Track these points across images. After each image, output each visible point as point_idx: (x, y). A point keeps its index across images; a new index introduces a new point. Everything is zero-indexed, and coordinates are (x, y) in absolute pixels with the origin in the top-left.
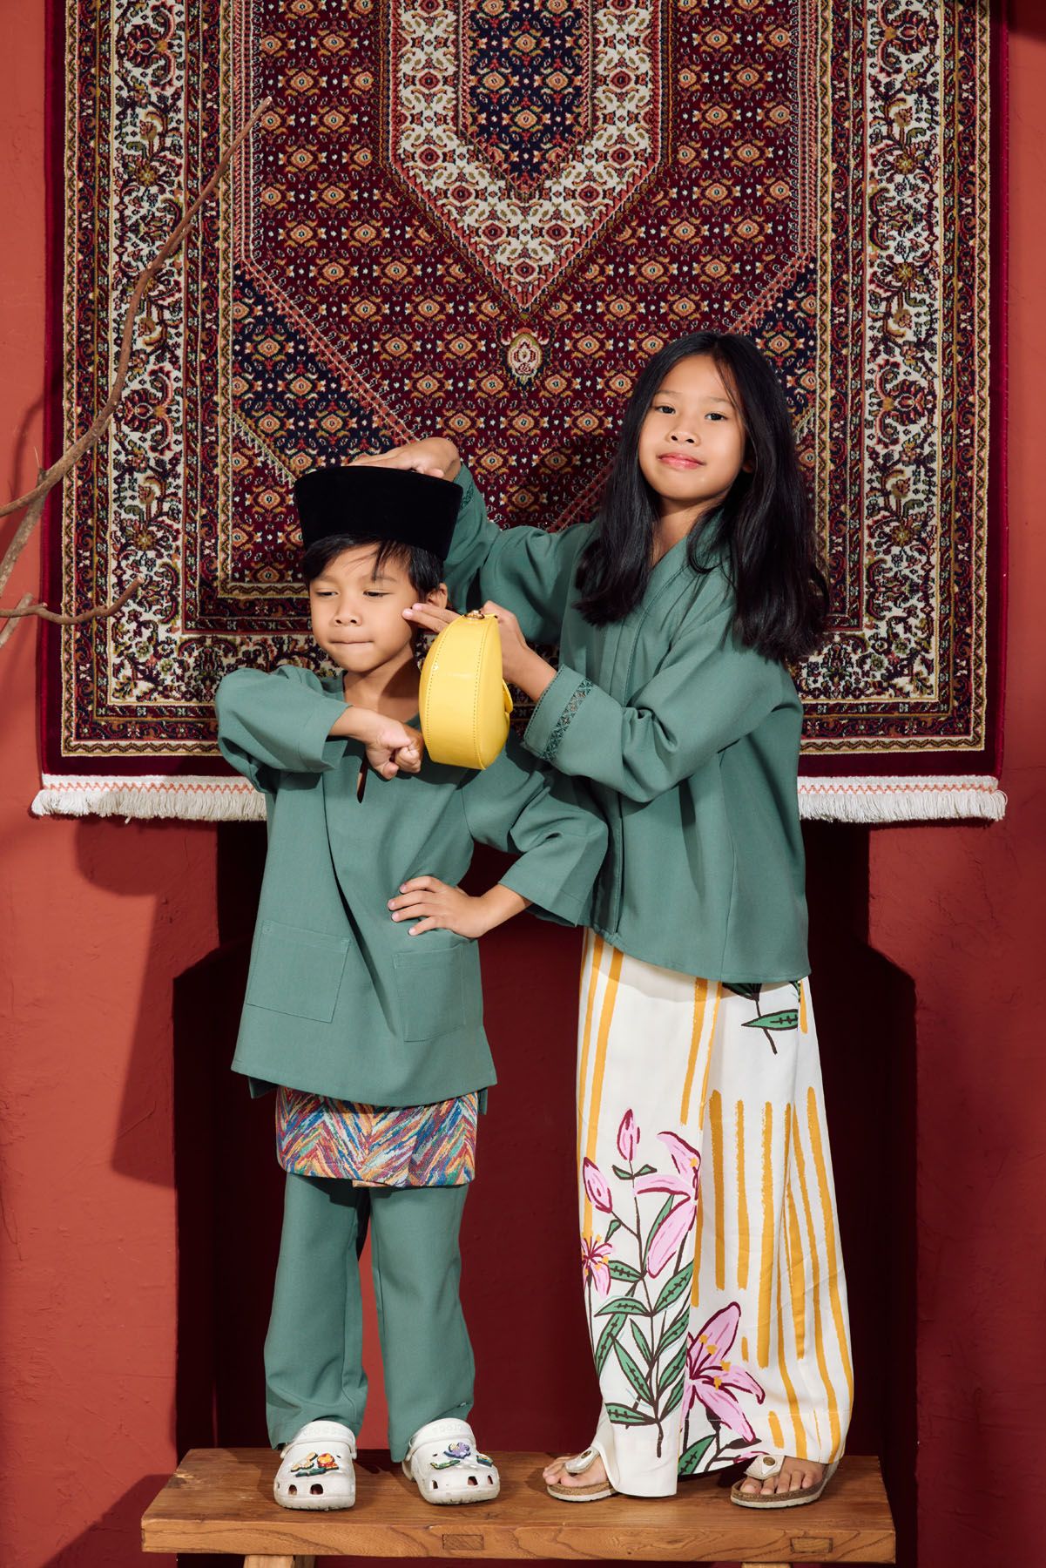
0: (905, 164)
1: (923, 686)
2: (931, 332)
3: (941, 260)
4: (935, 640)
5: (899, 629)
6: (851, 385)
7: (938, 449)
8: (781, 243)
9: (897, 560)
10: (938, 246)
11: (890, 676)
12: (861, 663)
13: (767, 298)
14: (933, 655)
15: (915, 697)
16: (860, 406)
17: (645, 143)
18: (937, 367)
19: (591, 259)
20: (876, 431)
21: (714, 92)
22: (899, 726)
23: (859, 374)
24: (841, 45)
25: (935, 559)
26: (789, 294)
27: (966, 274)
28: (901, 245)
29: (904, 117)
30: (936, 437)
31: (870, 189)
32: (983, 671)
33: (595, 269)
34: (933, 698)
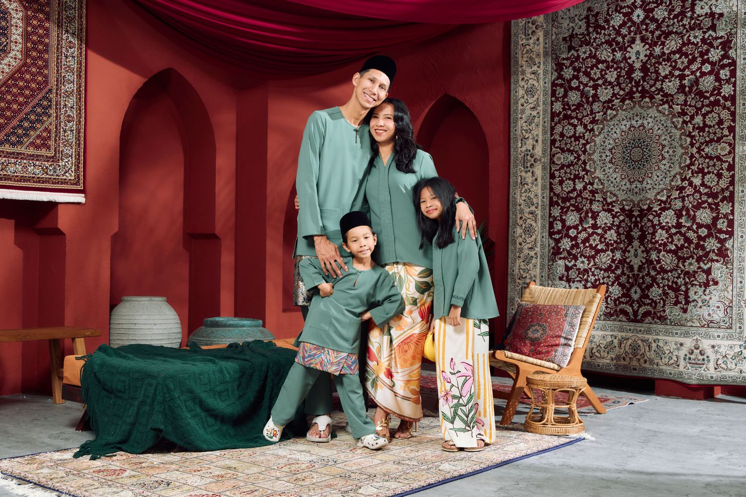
0: (69, 71)
1: (71, 176)
2: (73, 105)
3: (75, 91)
4: (73, 167)
5: (67, 164)
6: (59, 113)
7: (75, 129)
8: (46, 82)
9: (67, 150)
10: (75, 88)
11: (65, 173)
12: (60, 170)
13: (43, 93)
14: (73, 169)
15: (70, 178)
16: (60, 118)
17: (20, 57)
18: (75, 112)
19: (9, 79)
20: (63, 123)
21: (35, 49)
22: (67, 183)
23: (60, 112)
24: (58, 45)
25: (74, 150)
26: (47, 93)
27: (80, 95)
28: (68, 87)
29: (69, 61)
30: (74, 126)
31: (63, 75)
32: (82, 173)
33: (10, 82)
34: (73, 178)
